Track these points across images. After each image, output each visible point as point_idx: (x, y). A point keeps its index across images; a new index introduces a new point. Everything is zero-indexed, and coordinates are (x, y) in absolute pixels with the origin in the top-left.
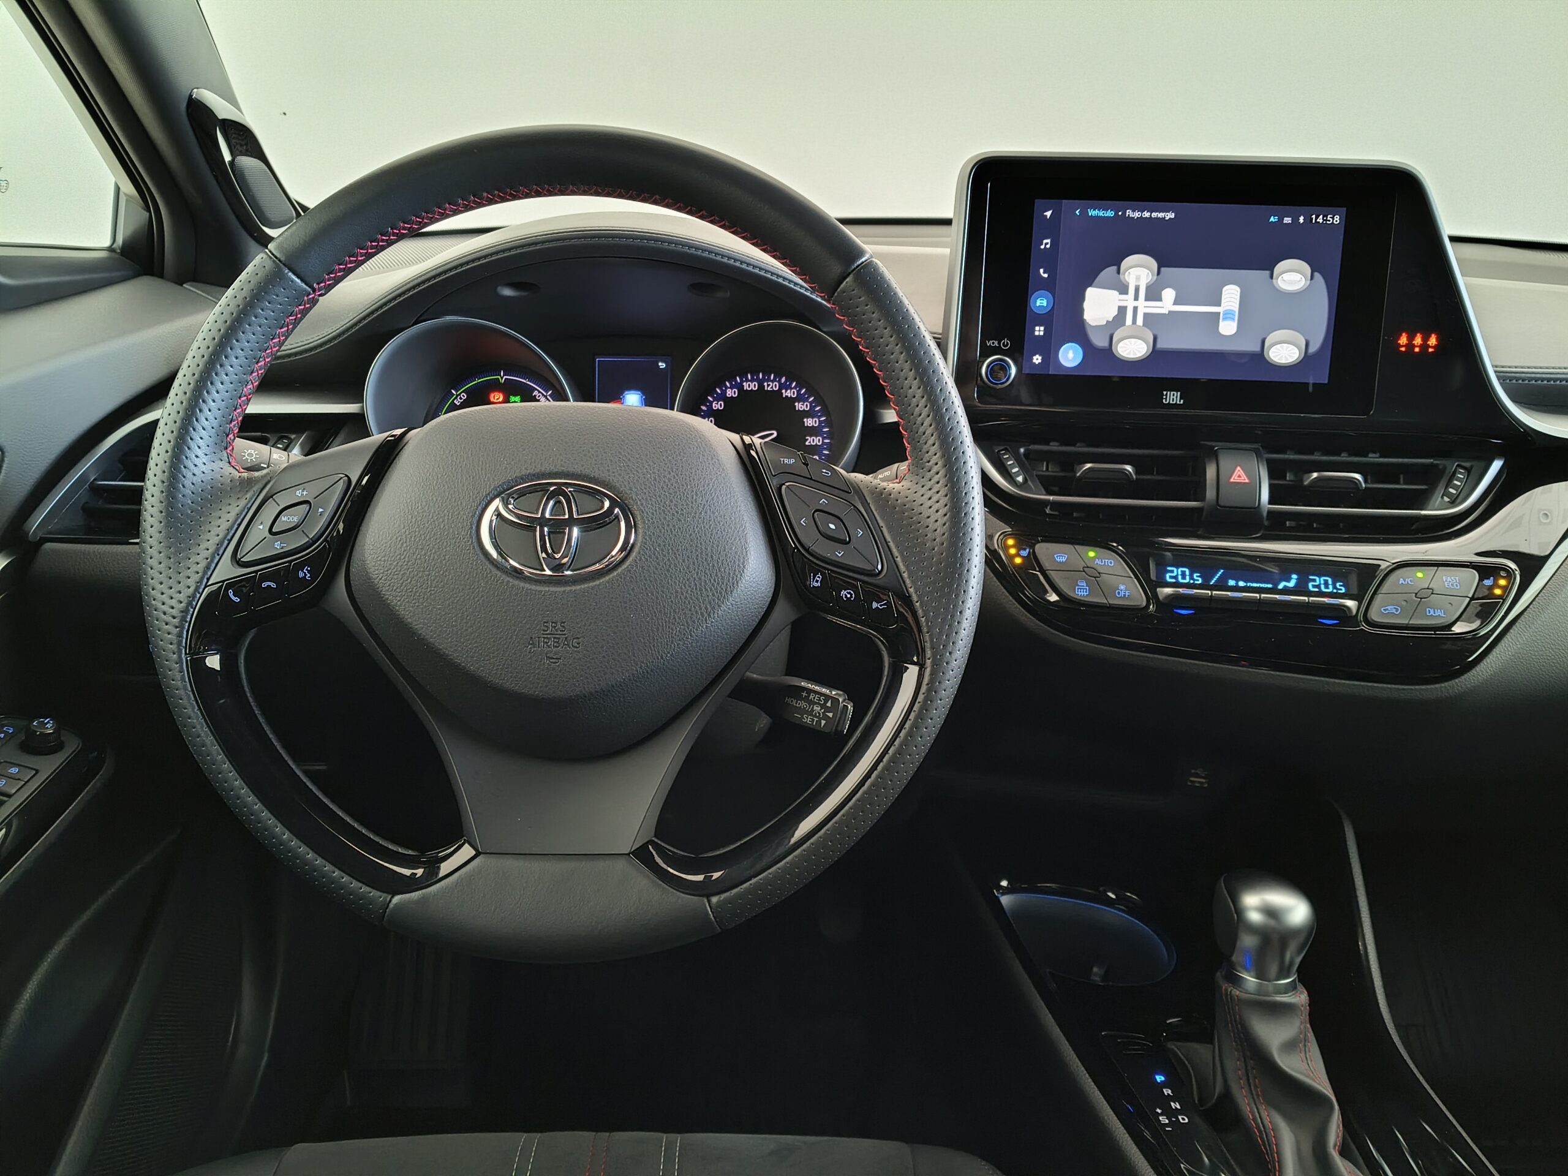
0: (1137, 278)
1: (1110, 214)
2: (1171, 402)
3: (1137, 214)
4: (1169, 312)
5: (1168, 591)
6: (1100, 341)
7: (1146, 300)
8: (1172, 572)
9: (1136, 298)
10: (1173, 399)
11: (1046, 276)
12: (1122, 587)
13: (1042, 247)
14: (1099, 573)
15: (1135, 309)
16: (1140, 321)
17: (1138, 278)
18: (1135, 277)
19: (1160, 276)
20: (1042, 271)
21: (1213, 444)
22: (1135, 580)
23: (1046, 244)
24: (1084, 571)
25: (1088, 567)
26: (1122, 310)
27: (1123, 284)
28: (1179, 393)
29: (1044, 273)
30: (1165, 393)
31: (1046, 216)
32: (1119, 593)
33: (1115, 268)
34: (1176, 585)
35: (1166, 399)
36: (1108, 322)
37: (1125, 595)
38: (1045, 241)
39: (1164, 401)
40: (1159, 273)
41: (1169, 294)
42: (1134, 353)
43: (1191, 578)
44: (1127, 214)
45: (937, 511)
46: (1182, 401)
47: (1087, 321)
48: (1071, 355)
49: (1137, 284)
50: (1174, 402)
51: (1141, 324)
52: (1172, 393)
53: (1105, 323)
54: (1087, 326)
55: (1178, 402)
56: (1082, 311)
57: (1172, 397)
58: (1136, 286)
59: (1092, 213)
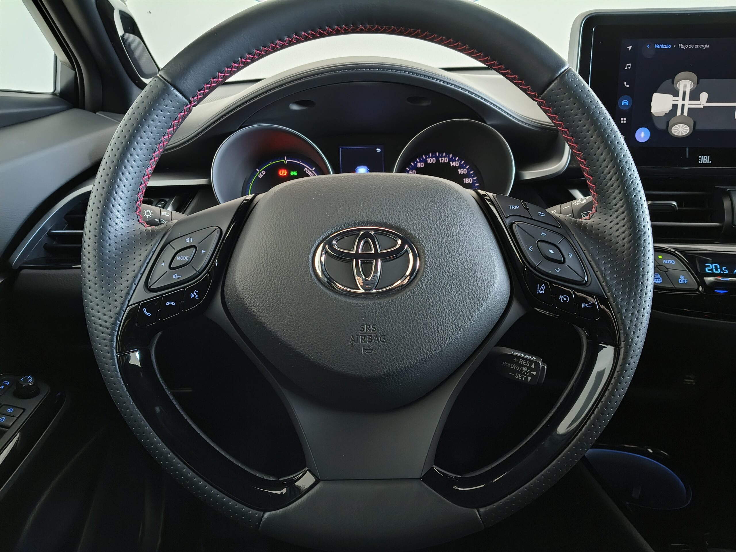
0: (684, 87)
1: (668, 46)
2: (704, 163)
3: (685, 46)
4: (704, 106)
5: (711, 279)
6: (661, 126)
7: (690, 100)
8: (709, 266)
9: (684, 99)
10: (705, 160)
11: (628, 86)
12: (682, 277)
13: (626, 68)
14: (667, 269)
15: (683, 105)
16: (686, 113)
17: (685, 86)
18: (683, 85)
19: (698, 85)
20: (625, 83)
21: (727, 187)
22: (689, 272)
23: (629, 66)
24: (658, 268)
25: (659, 265)
26: (675, 106)
27: (677, 91)
28: (709, 157)
29: (627, 85)
30: (700, 157)
31: (629, 49)
32: (681, 281)
33: (671, 80)
34: (713, 275)
35: (701, 160)
36: (666, 114)
37: (684, 282)
38: (628, 65)
39: (699, 162)
40: (698, 83)
41: (704, 96)
42: (682, 133)
43: (721, 270)
44: (679, 46)
46: (710, 162)
47: (653, 114)
48: (643, 135)
49: (684, 90)
50: (706, 162)
51: (686, 115)
52: (704, 157)
53: (664, 115)
54: (653, 118)
55: (708, 163)
56: (650, 107)
57: (704, 159)
58: (684, 91)
59: (657, 46)
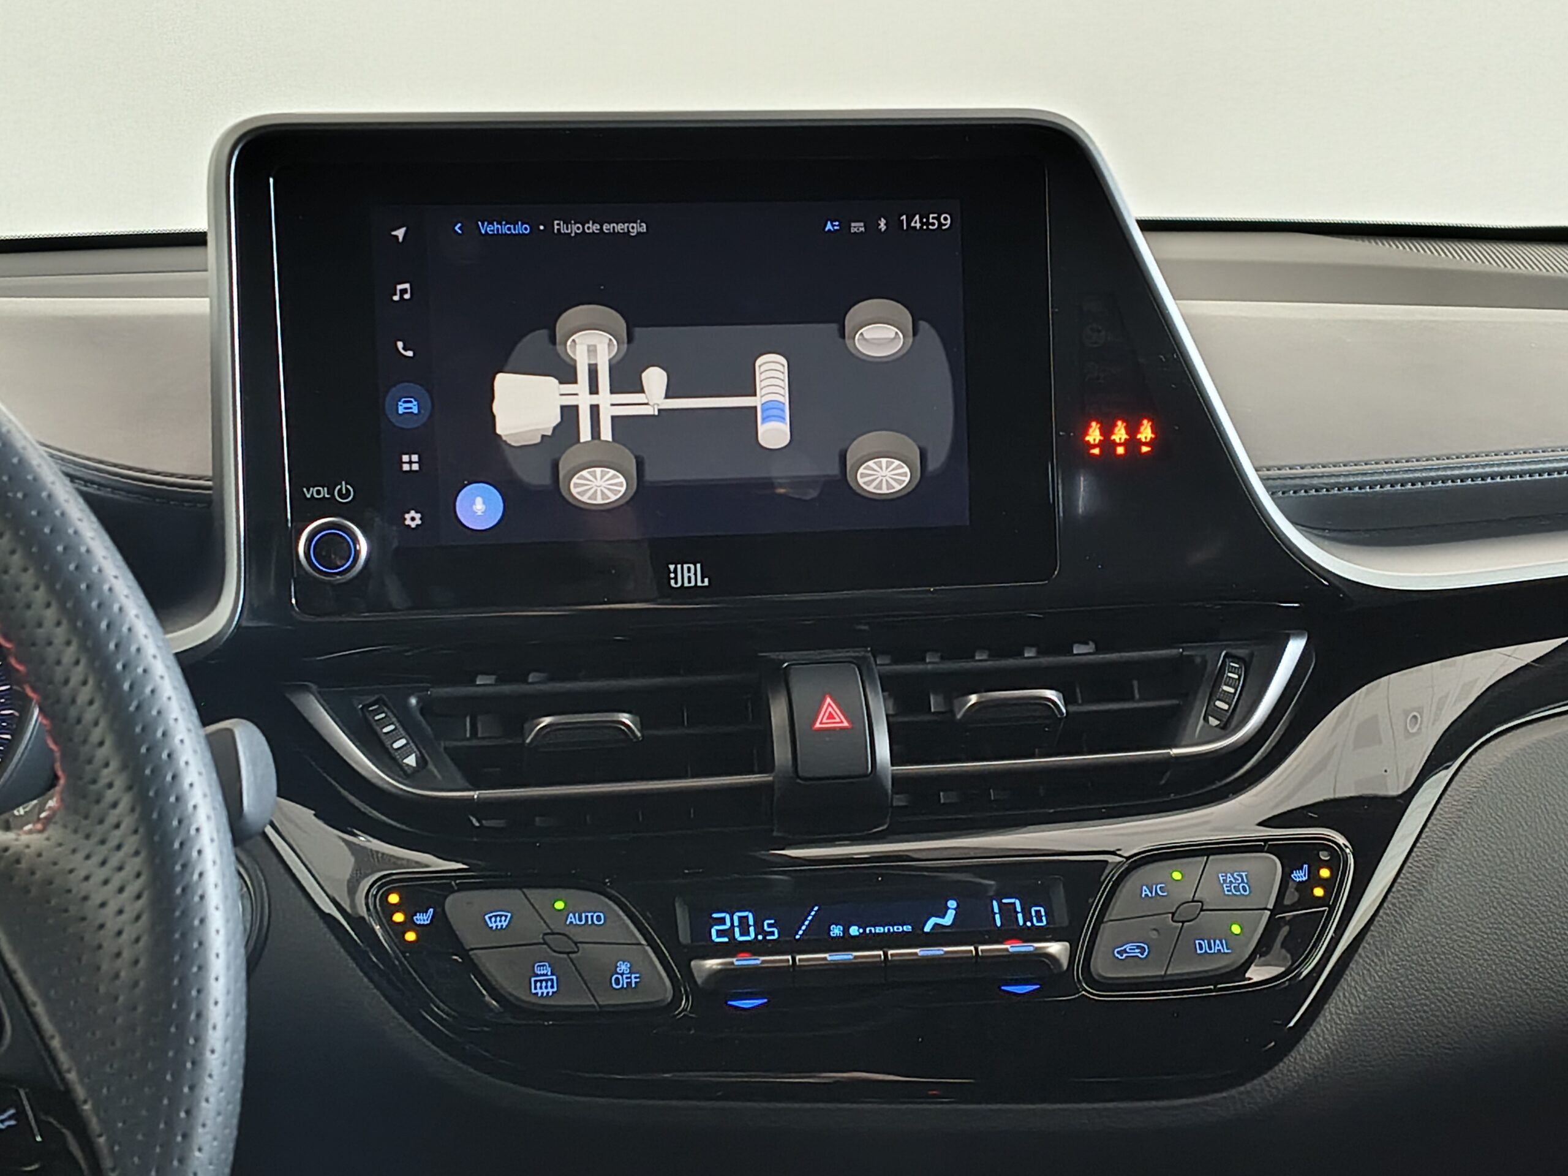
0: (589, 351)
1: (523, 229)
2: (686, 584)
3: (575, 227)
4: (659, 410)
5: (713, 964)
6: (534, 476)
7: (613, 391)
8: (722, 921)
9: (594, 389)
10: (689, 578)
11: (410, 354)
12: (623, 967)
13: (396, 298)
14: (576, 943)
15: (595, 410)
16: (606, 434)
17: (592, 350)
18: (585, 348)
19: (633, 345)
20: (400, 345)
21: (781, 656)
22: (648, 949)
23: (404, 291)
24: (545, 943)
25: (553, 934)
26: (570, 413)
27: (569, 365)
28: (699, 566)
29: (405, 349)
30: (672, 567)
31: (396, 237)
32: (617, 981)
33: (544, 333)
34: (732, 948)
35: (676, 578)
36: (543, 436)
37: (629, 984)
38: (399, 287)
39: (672, 582)
40: (630, 339)
41: (655, 379)
42: (604, 496)
43: (759, 929)
44: (556, 227)
45: (121, 890)
46: (706, 580)
47: (504, 438)
48: (479, 506)
49: (592, 362)
50: (693, 584)
51: (610, 439)
52: (685, 566)
53: (538, 440)
54: (508, 452)
55: (699, 584)
56: (491, 419)
58: (590, 365)
59: (486, 228)
